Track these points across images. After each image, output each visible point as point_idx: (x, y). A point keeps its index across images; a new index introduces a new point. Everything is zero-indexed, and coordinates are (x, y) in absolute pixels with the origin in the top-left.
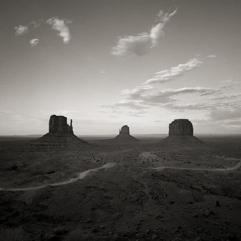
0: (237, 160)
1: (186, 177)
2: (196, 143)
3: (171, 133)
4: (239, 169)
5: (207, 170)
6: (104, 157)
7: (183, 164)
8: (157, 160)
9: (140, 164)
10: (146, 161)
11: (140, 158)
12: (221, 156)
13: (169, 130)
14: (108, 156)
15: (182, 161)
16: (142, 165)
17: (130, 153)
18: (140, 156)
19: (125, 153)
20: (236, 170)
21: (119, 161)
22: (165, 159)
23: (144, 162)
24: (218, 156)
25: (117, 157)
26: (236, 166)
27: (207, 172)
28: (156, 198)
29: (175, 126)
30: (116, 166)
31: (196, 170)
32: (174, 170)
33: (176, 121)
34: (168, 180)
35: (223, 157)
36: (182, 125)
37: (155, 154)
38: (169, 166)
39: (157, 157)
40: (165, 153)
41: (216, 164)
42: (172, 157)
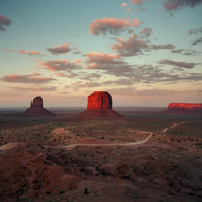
0: (147, 133)
1: (95, 154)
2: (114, 116)
3: (89, 106)
4: (148, 142)
5: (119, 145)
6: (7, 135)
7: (96, 140)
8: (70, 137)
9: (51, 142)
10: (57, 138)
11: (52, 136)
12: (135, 130)
13: (88, 103)
14: (12, 134)
15: (96, 137)
16: (53, 143)
17: (40, 130)
18: (52, 133)
19: (35, 130)
20: (145, 143)
21: (24, 140)
22: (78, 135)
23: (55, 140)
24: (132, 129)
25: (24, 135)
26: (146, 139)
27: (119, 147)
28: (38, 187)
29: (94, 99)
30: (16, 146)
31: (109, 146)
32: (86, 147)
33: (95, 94)
34: (65, 162)
35: (136, 131)
36: (102, 97)
37: (69, 130)
38: (81, 143)
39: (70, 134)
40: (80, 128)
41: (129, 138)
42: (87, 133)
